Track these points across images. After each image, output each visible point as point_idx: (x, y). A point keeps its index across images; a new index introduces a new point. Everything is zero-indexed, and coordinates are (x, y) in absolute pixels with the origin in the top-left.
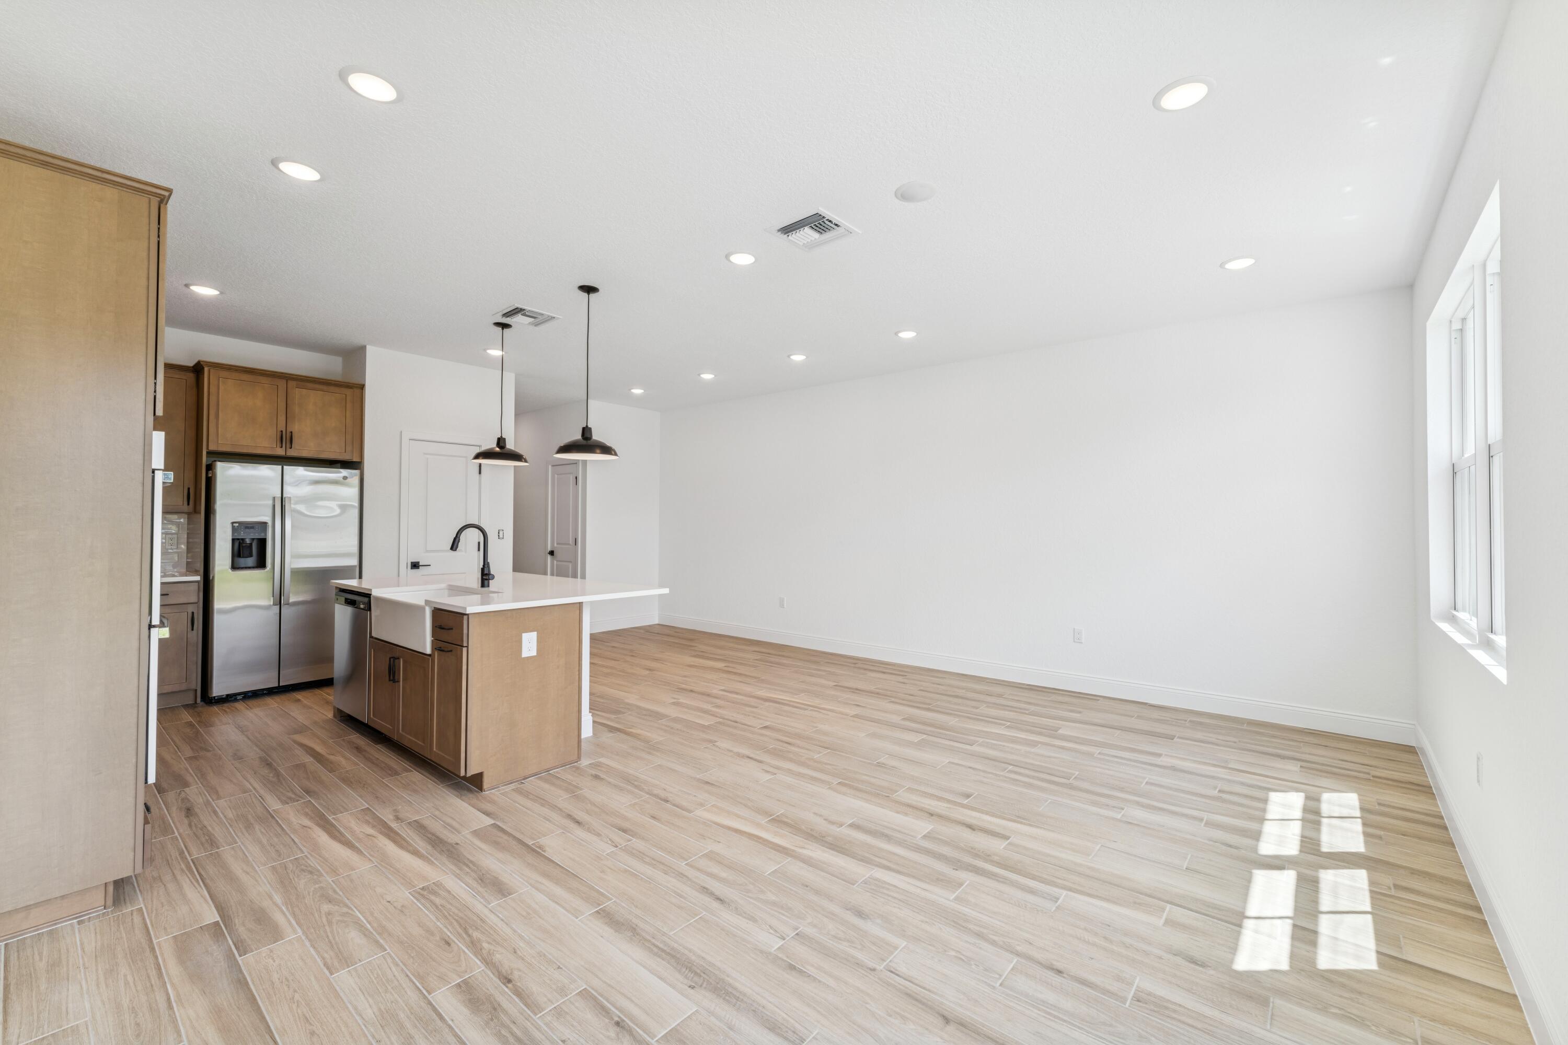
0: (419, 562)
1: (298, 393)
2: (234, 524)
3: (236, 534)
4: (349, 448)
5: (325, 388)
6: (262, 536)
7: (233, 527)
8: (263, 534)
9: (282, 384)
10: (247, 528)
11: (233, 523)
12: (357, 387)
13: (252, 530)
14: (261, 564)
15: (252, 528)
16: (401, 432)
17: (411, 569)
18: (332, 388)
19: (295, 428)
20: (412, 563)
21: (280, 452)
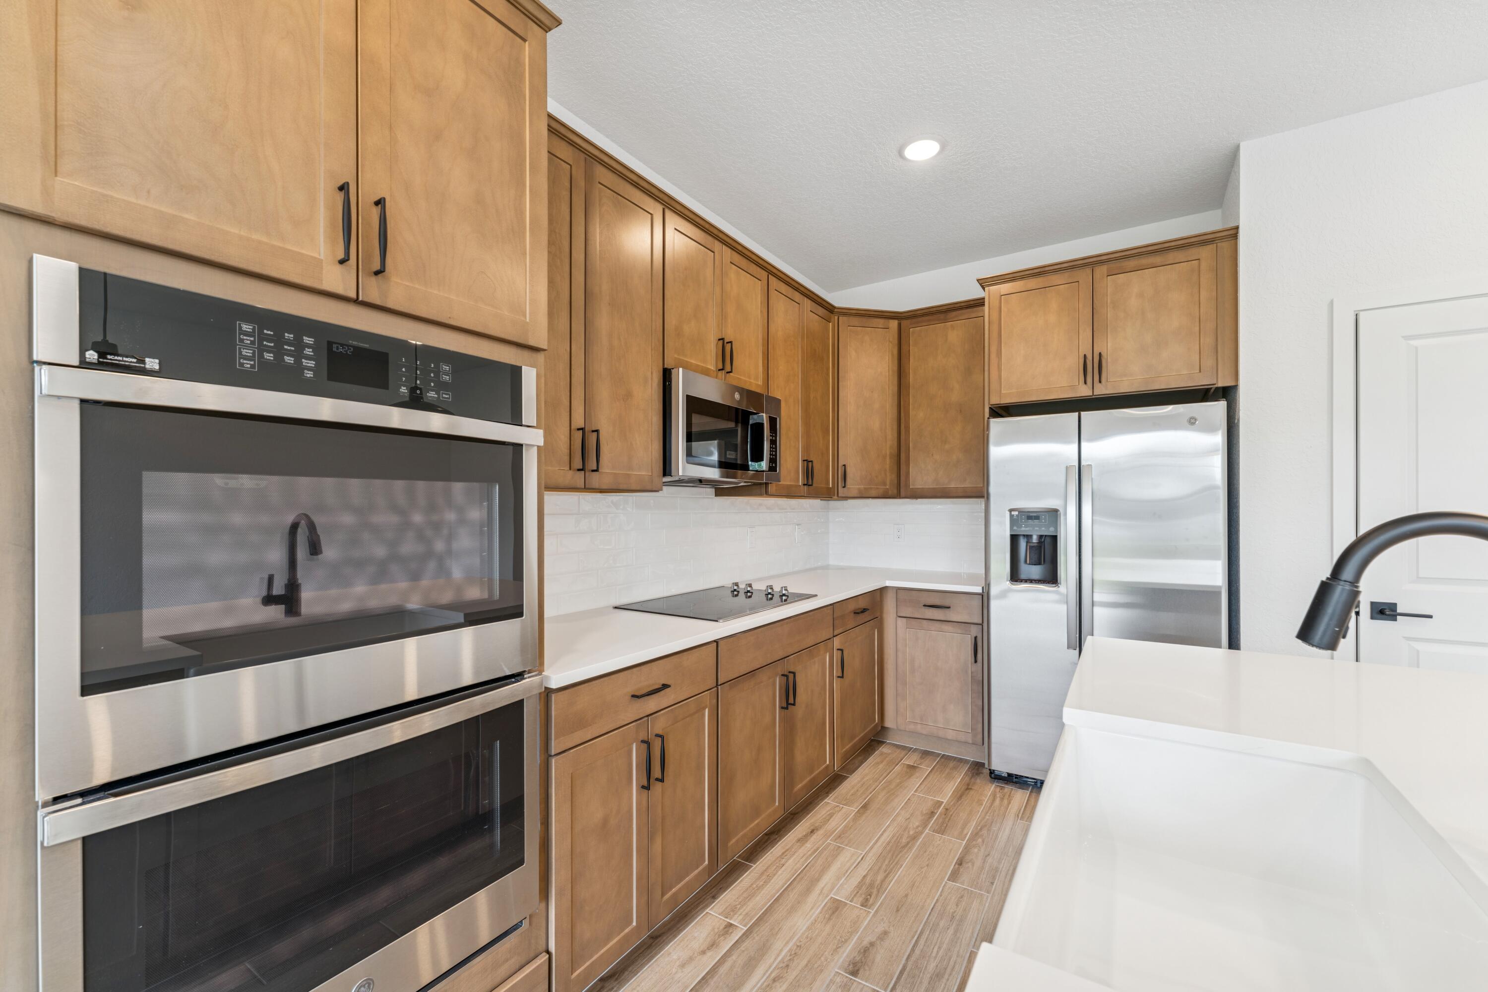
0: (1395, 605)
1: (1110, 285)
2: (1013, 513)
3: (1015, 528)
4: (1209, 362)
5: (1157, 259)
6: (1050, 531)
7: (1011, 516)
8: (1052, 529)
9: (1084, 276)
10: (1029, 518)
11: (1011, 511)
12: (1222, 238)
13: (1036, 521)
14: (1052, 578)
15: (1037, 518)
16: (1331, 303)
17: (1372, 618)
18: (1171, 256)
19: (1108, 346)
20: (1372, 604)
21: (1084, 391)
